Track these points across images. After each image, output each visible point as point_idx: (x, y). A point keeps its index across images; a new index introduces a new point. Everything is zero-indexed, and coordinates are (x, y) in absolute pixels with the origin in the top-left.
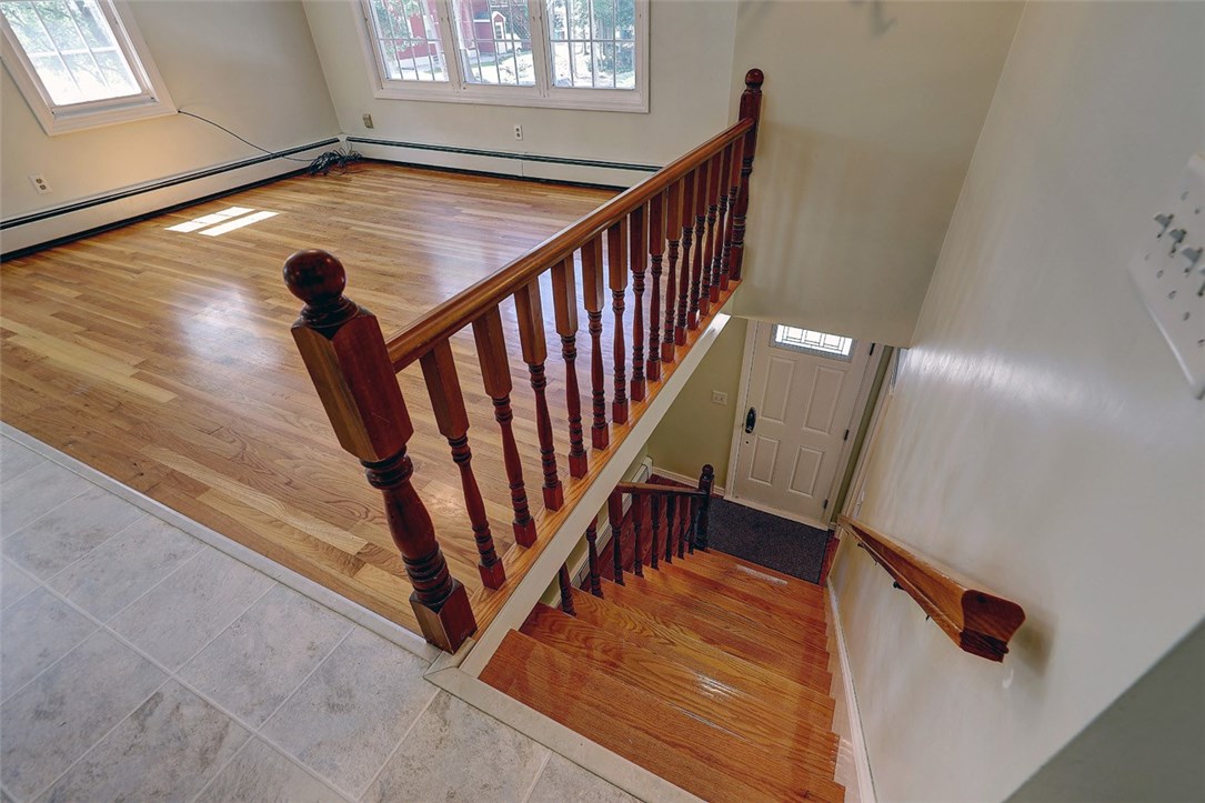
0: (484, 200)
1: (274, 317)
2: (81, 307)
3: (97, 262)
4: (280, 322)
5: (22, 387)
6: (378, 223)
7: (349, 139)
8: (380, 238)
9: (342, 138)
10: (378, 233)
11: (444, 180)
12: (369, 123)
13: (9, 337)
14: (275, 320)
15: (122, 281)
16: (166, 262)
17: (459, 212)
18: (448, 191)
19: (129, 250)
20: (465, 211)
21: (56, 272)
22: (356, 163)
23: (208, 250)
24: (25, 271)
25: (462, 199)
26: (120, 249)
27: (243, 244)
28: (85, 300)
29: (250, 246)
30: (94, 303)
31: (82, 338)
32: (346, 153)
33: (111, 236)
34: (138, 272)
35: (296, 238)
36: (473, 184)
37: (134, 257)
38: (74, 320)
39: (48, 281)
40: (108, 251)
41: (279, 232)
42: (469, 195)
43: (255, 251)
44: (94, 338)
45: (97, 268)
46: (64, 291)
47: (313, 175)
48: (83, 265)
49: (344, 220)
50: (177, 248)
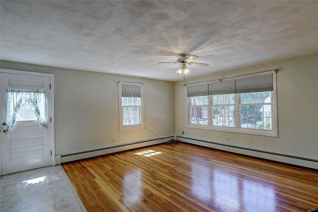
0: (217, 157)
1: (159, 187)
2: (112, 173)
3: (117, 160)
4: (160, 189)
5: (92, 196)
6: (185, 160)
7: (177, 136)
8: (187, 165)
9: (175, 136)
10: (186, 163)
11: (202, 149)
12: (183, 133)
13: (94, 178)
14: (158, 188)
15: (121, 167)
16: (132, 163)
17: (210, 160)
18: (205, 153)
19: (124, 158)
20: (212, 160)
21: (108, 162)
22: (178, 142)
23: (142, 161)
24: (102, 160)
25: (210, 156)
26: (122, 158)
27: (150, 161)
28: (112, 171)
29: (152, 162)
30: (114, 172)
31: (110, 183)
32: (175, 139)
33: (121, 154)
34: (125, 165)
35: (163, 161)
36: (212, 152)
37: (125, 161)
38: (109, 176)
39: (106, 164)
40: (120, 158)
41: (159, 159)
42: (211, 155)
43: (153, 164)
44: (112, 184)
45: (116, 162)
46: (108, 167)
47: (167, 144)
48: (114, 161)
49: (177, 158)
50: (135, 160)
